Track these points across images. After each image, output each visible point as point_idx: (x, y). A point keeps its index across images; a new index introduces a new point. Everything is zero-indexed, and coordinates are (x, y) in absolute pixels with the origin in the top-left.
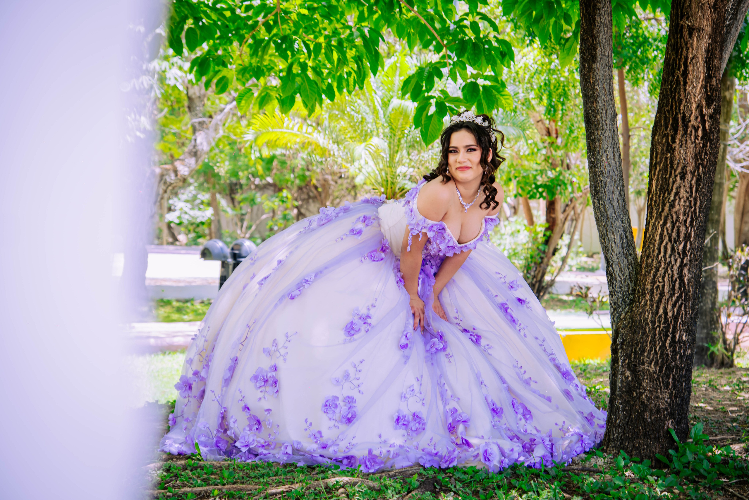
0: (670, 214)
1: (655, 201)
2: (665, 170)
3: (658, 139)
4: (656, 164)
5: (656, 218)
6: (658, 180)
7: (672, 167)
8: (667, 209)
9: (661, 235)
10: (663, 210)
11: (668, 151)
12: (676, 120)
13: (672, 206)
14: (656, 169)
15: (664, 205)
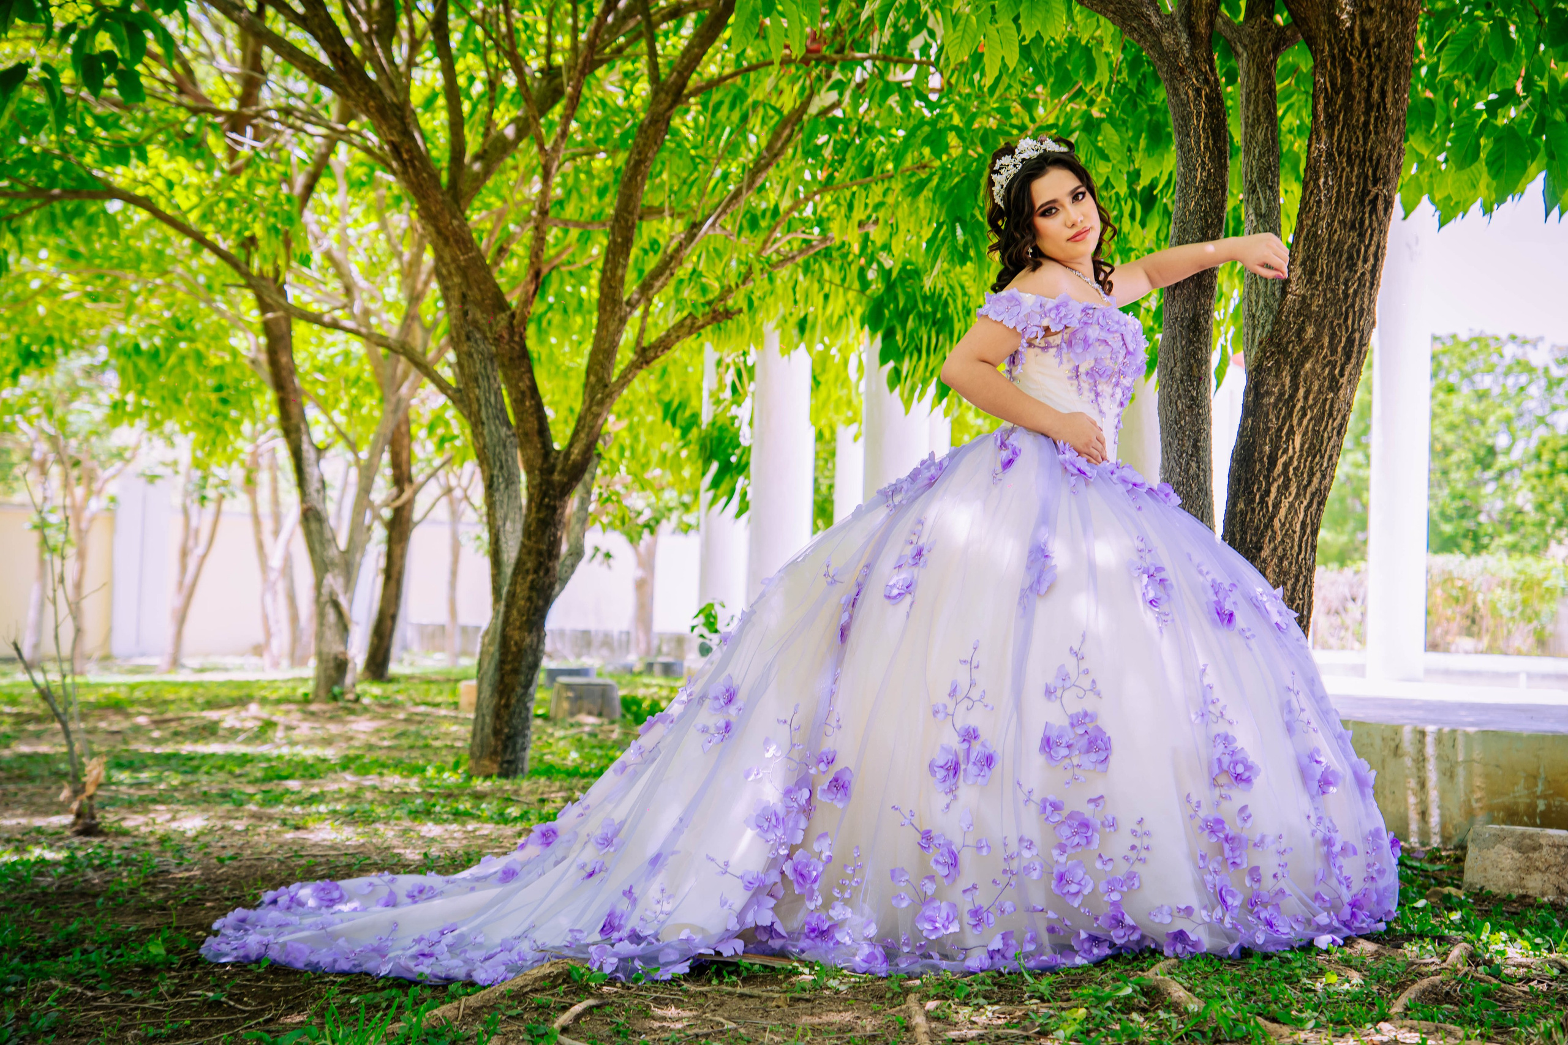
0: (1318, 490)
1: (1296, 469)
2: (1318, 420)
3: (1313, 369)
4: (1304, 410)
5: (1298, 495)
6: (1305, 434)
7: (1331, 415)
8: (1315, 481)
9: (1304, 524)
10: (1310, 482)
11: (1331, 389)
12: (1350, 341)
13: (1324, 477)
14: (1304, 415)
15: (1312, 474)
